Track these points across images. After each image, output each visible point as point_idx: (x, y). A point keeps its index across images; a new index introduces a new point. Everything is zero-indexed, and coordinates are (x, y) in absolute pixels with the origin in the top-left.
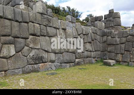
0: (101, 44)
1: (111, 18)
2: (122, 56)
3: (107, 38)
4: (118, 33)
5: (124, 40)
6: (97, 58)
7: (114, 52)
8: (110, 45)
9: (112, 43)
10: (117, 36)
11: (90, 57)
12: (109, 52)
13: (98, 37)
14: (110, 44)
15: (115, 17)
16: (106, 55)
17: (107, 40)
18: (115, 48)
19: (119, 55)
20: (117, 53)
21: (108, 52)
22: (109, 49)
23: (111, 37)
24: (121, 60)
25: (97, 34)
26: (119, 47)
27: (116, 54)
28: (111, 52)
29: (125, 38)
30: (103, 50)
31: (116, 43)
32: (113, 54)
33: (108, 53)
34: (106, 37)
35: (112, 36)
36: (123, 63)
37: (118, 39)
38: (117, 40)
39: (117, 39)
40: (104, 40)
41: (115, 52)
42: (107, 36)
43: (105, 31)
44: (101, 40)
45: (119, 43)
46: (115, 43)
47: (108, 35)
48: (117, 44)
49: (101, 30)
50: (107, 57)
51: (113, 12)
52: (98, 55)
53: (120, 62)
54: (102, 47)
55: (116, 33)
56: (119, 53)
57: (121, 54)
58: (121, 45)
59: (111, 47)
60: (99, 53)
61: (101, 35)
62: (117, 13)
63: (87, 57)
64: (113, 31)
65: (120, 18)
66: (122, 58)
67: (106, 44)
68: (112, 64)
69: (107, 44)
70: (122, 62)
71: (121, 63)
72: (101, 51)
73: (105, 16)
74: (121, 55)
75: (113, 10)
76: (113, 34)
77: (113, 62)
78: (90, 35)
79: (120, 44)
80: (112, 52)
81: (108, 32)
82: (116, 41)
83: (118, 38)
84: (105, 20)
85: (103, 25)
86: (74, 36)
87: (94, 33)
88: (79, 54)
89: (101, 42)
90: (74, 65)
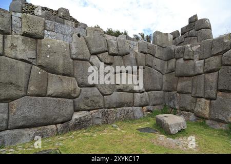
0: (165, 77)
2: (210, 104)
3: (176, 62)
4: (200, 47)
5: (214, 62)
6: (154, 105)
7: (191, 93)
8: (182, 77)
9: (185, 72)
10: (197, 56)
11: (131, 104)
12: (180, 92)
13: (157, 62)
14: (182, 75)
16: (174, 98)
17: (175, 66)
18: (192, 82)
19: (203, 100)
20: (197, 95)
21: (178, 92)
22: (180, 85)
23: (185, 60)
24: (206, 113)
25: (153, 56)
26: (202, 81)
27: (194, 99)
28: (183, 93)
29: (216, 57)
30: (168, 88)
31: (194, 71)
32: (189, 98)
33: (178, 94)
34: (174, 60)
35: (187, 57)
36: (214, 123)
37: (199, 63)
38: (197, 65)
39: (197, 62)
40: (169, 67)
41: (193, 93)
42: (177, 59)
43: (173, 49)
44: (166, 68)
45: (201, 71)
46: (192, 73)
47: (177, 55)
48: (197, 73)
49: (165, 49)
50: (176, 102)
51: (196, 20)
52: (156, 98)
53: (205, 119)
54: (166, 81)
55: (195, 48)
56: (202, 95)
57: (207, 99)
58: (207, 75)
59: (184, 81)
60: (159, 94)
61: (165, 57)
62: (203, 21)
64: (189, 45)
65: (210, 29)
66: (210, 108)
67: (174, 75)
68: (174, 130)
69: (176, 76)
70: (211, 119)
71: (208, 122)
72: (165, 91)
74: (208, 101)
75: (195, 16)
76: (189, 51)
77: (179, 125)
79: (204, 73)
80: (186, 93)
81: (178, 49)
82: (194, 67)
83: (199, 60)
85: (169, 38)
86: (74, 57)
87: (146, 53)
88: (87, 98)
89: (165, 72)
90: (62, 131)
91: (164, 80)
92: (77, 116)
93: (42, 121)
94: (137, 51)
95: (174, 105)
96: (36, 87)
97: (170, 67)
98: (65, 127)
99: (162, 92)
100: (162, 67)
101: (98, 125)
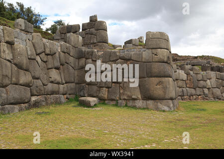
0: (76, 72)
1: (93, 30)
2: (108, 90)
3: (85, 61)
4: (103, 54)
6: (70, 94)
7: (96, 85)
10: (101, 59)
11: (57, 93)
12: (88, 84)
13: (71, 60)
15: (100, 28)
16: (83, 89)
17: (86, 64)
19: (104, 89)
20: (101, 86)
23: (93, 60)
24: (106, 96)
25: (69, 54)
27: (99, 88)
28: (91, 85)
29: (113, 62)
30: (79, 81)
32: (95, 88)
33: (87, 86)
34: (84, 59)
42: (87, 59)
43: (83, 50)
44: (77, 64)
47: (87, 56)
49: (76, 49)
50: (85, 92)
51: (96, 20)
52: (71, 89)
53: (105, 100)
54: (77, 75)
55: (100, 53)
56: (104, 85)
57: (106, 88)
60: (72, 85)
61: (76, 56)
62: (102, 23)
63: (53, 93)
64: (96, 51)
65: (106, 31)
66: (108, 93)
67: (84, 71)
68: (92, 104)
70: (109, 100)
71: (106, 102)
72: (76, 84)
73: (83, 25)
75: (95, 16)
76: (96, 55)
77: (95, 101)
78: (57, 55)
80: (93, 85)
81: (88, 51)
83: (103, 62)
84: (84, 32)
85: (80, 40)
86: (29, 57)
87: (65, 53)
88: (37, 87)
89: (77, 68)
90: (28, 108)
91: (76, 75)
92: (34, 99)
93: (20, 101)
94: (60, 51)
95: (84, 94)
96: (16, 78)
97: (80, 64)
98: (29, 105)
99: (74, 84)
100: (75, 64)
101: (43, 105)
